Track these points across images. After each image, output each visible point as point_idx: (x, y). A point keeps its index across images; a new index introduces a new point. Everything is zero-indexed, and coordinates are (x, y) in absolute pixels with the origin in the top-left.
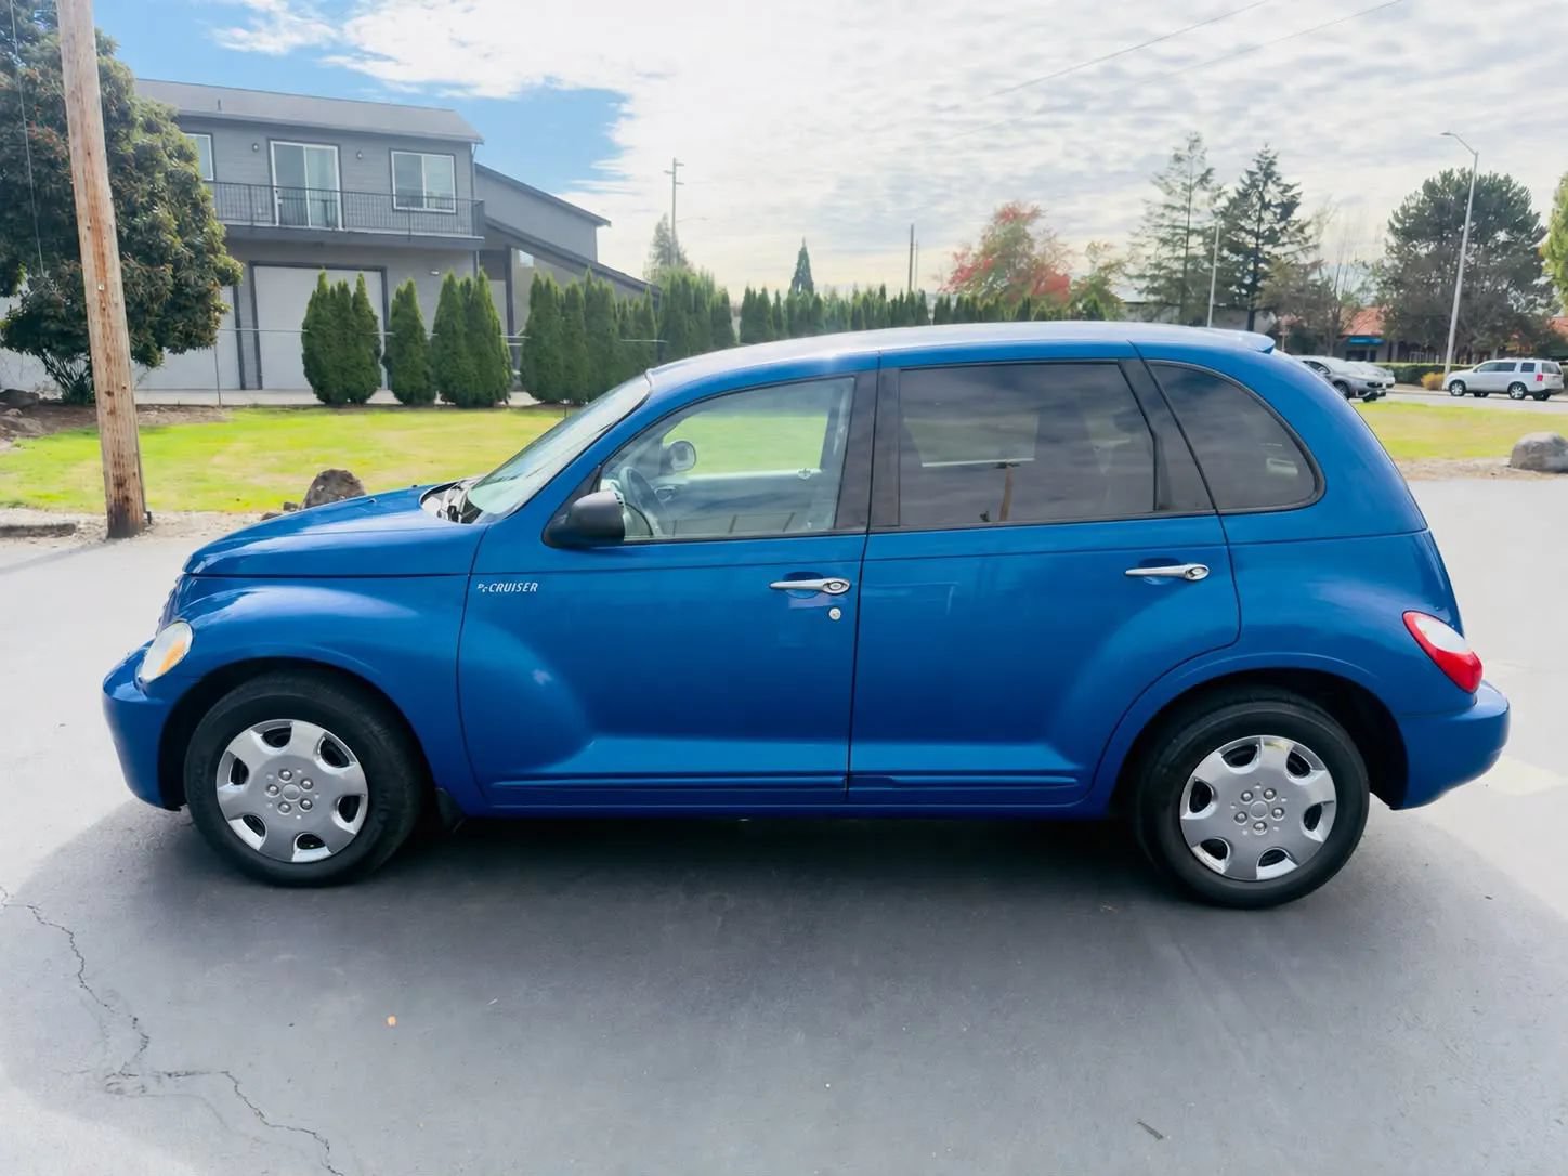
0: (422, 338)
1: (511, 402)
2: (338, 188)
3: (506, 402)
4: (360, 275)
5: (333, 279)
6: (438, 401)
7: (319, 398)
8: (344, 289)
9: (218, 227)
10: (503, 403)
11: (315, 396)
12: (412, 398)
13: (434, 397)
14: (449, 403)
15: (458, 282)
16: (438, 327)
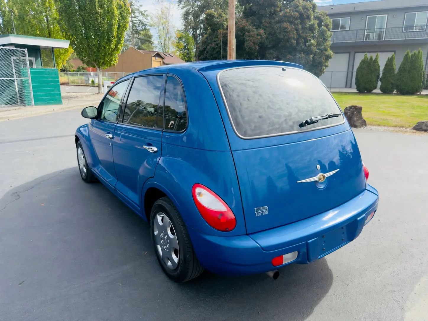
0: (394, 72)
1: (422, 93)
2: (385, 27)
3: (420, 93)
4: (378, 54)
5: (369, 55)
6: (395, 92)
7: (357, 90)
8: (371, 58)
9: (329, 43)
10: (419, 93)
11: (356, 90)
12: (386, 91)
13: (394, 91)
14: (399, 93)
15: (410, 54)
16: (400, 69)
